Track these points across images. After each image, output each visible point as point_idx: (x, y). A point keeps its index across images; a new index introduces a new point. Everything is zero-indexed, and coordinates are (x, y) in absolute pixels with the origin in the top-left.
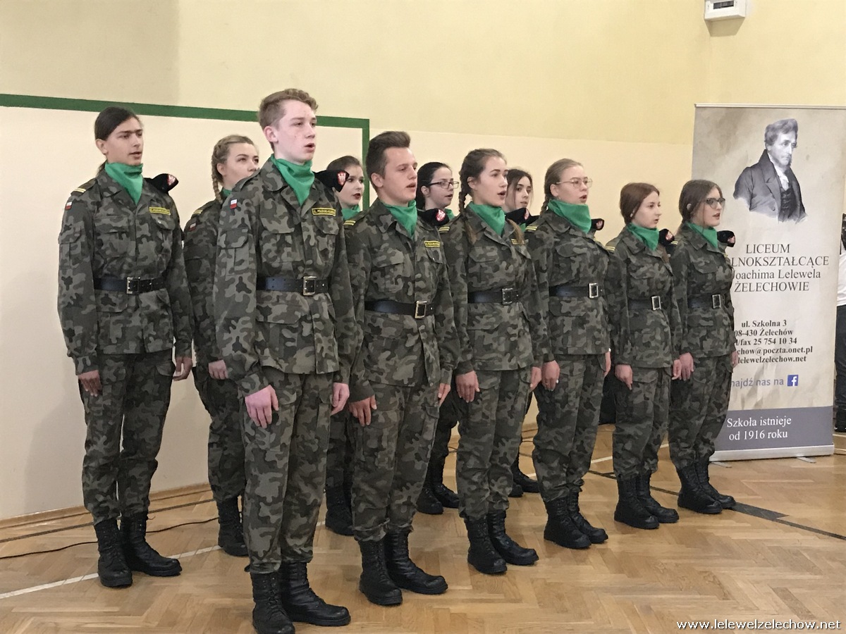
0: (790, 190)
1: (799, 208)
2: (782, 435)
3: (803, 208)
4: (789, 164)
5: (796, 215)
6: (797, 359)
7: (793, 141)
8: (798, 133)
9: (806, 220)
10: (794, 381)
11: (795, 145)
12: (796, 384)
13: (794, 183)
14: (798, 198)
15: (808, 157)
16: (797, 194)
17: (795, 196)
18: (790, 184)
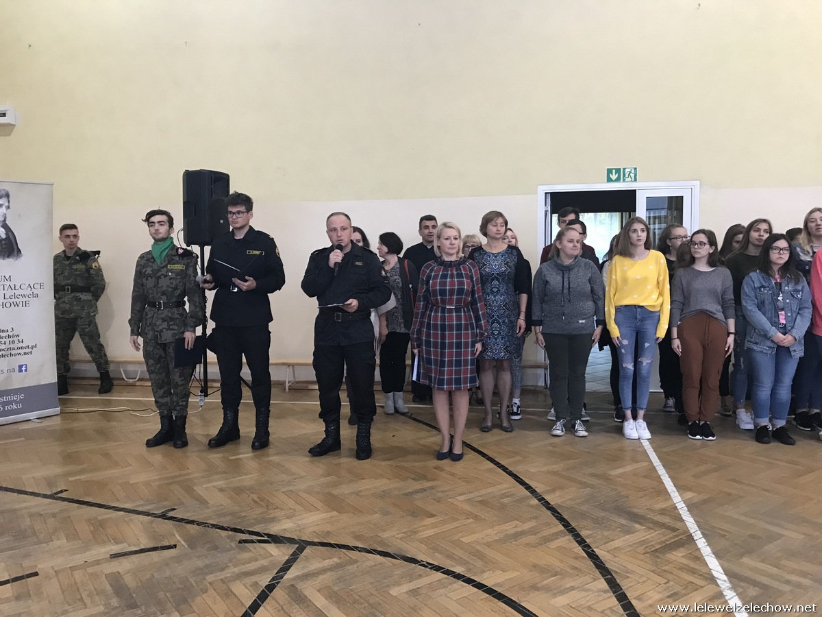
0: (8, 238)
1: (16, 250)
2: (17, 406)
3: (19, 251)
4: (5, 220)
5: (14, 256)
6: (25, 354)
7: (7, 204)
8: (10, 199)
9: (23, 258)
10: (24, 369)
11: (8, 207)
12: (26, 370)
13: (10, 233)
14: (14, 244)
15: (20, 216)
16: (13, 241)
17: (12, 243)
18: (7, 234)
